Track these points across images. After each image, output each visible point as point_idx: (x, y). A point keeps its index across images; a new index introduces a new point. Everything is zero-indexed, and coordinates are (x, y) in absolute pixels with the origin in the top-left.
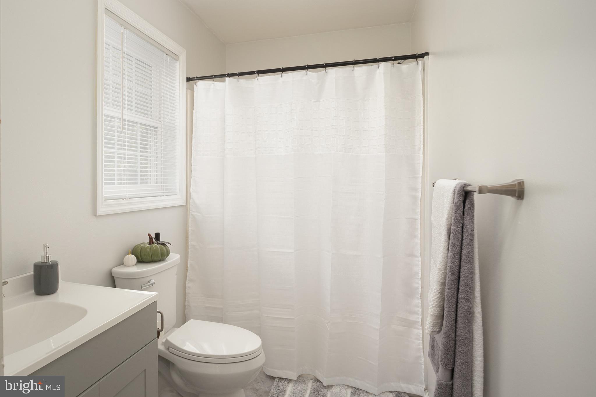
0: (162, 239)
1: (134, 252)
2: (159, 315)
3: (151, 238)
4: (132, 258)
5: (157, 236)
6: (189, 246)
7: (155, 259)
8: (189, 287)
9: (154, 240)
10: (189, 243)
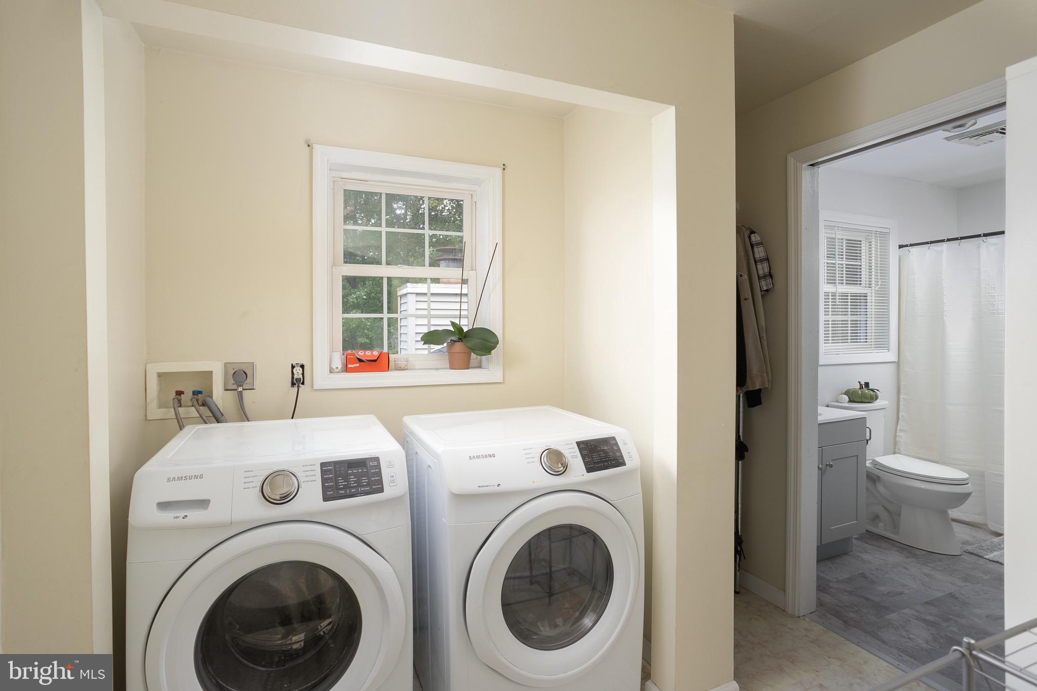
0: (871, 387)
1: (847, 393)
2: (868, 430)
3: (861, 385)
4: (846, 398)
5: (867, 384)
6: (901, 398)
7: (864, 400)
8: (899, 436)
9: (864, 386)
10: (901, 396)
